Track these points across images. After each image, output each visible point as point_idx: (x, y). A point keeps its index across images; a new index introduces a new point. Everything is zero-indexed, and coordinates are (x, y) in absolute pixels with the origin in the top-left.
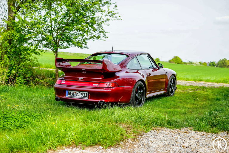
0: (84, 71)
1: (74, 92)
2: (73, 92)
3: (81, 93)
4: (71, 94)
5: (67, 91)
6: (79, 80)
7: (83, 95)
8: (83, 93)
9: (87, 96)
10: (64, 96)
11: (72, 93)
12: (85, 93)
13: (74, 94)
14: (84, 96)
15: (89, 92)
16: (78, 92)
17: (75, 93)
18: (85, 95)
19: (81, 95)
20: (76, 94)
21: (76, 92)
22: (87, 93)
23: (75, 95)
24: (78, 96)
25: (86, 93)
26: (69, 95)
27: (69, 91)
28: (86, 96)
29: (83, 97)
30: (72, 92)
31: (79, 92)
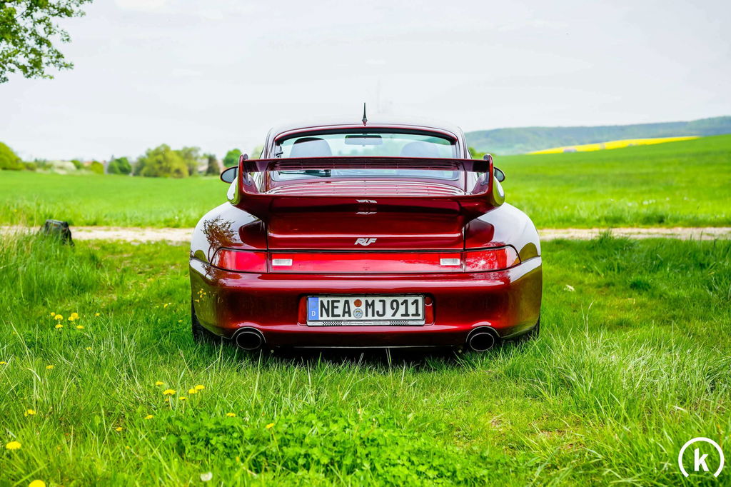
0: (367, 207)
1: (352, 300)
2: (347, 302)
3: (388, 300)
4: (339, 311)
5: (311, 301)
6: (359, 246)
7: (402, 309)
8: (401, 300)
9: (420, 312)
10: (295, 323)
11: (341, 305)
12: (411, 299)
13: (353, 307)
14: (407, 315)
15: (428, 294)
16: (370, 300)
17: (358, 303)
18: (412, 310)
19: (389, 312)
20: (363, 307)
21: (363, 300)
22: (420, 299)
23: (360, 312)
24: (376, 317)
25: (416, 302)
26: (325, 317)
27: (325, 300)
28: (417, 314)
29: (398, 316)
30: (342, 300)
31: (377, 299)
